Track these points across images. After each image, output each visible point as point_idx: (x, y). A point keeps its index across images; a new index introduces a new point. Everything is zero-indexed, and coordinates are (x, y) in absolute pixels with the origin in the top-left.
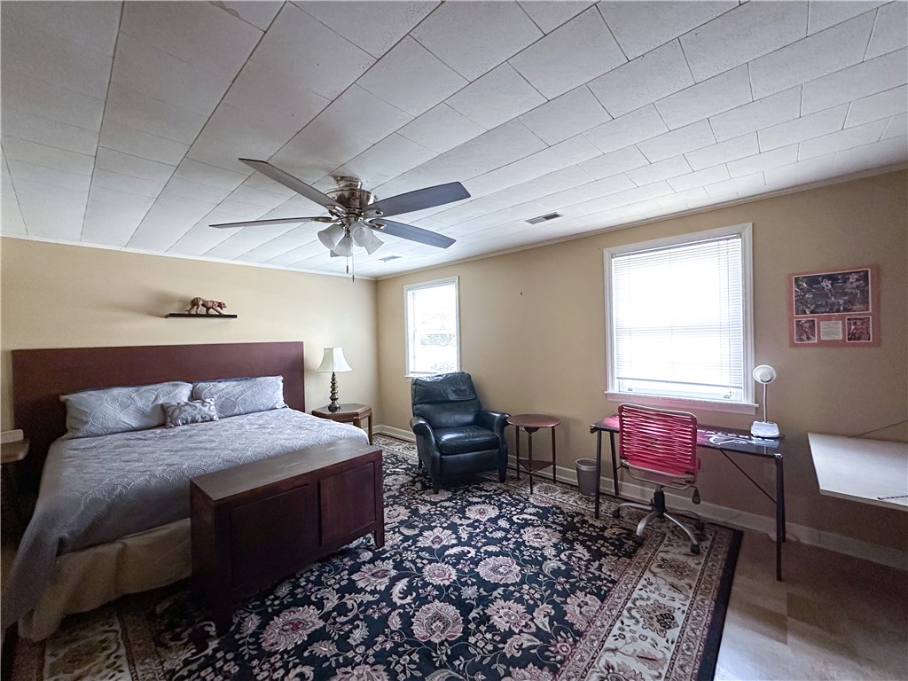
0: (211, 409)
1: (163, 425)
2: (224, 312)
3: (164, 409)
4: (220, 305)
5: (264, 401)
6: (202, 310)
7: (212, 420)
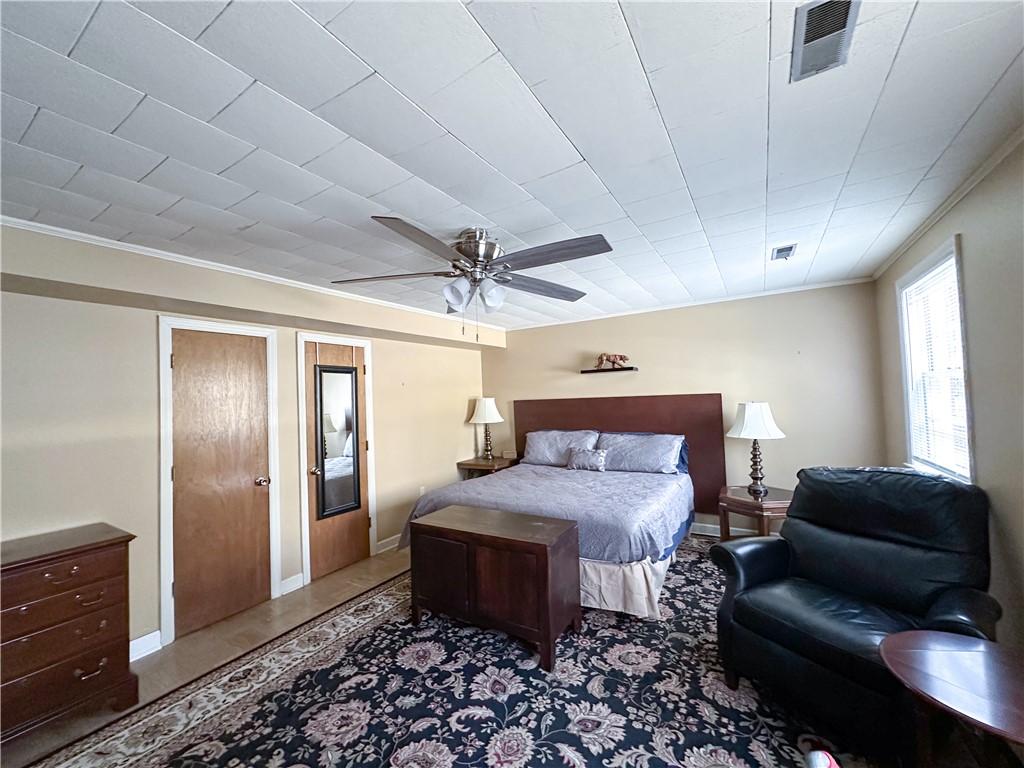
0: (601, 459)
1: (565, 466)
2: (626, 364)
3: (570, 453)
4: (622, 358)
5: (651, 462)
6: (608, 365)
7: (598, 470)
